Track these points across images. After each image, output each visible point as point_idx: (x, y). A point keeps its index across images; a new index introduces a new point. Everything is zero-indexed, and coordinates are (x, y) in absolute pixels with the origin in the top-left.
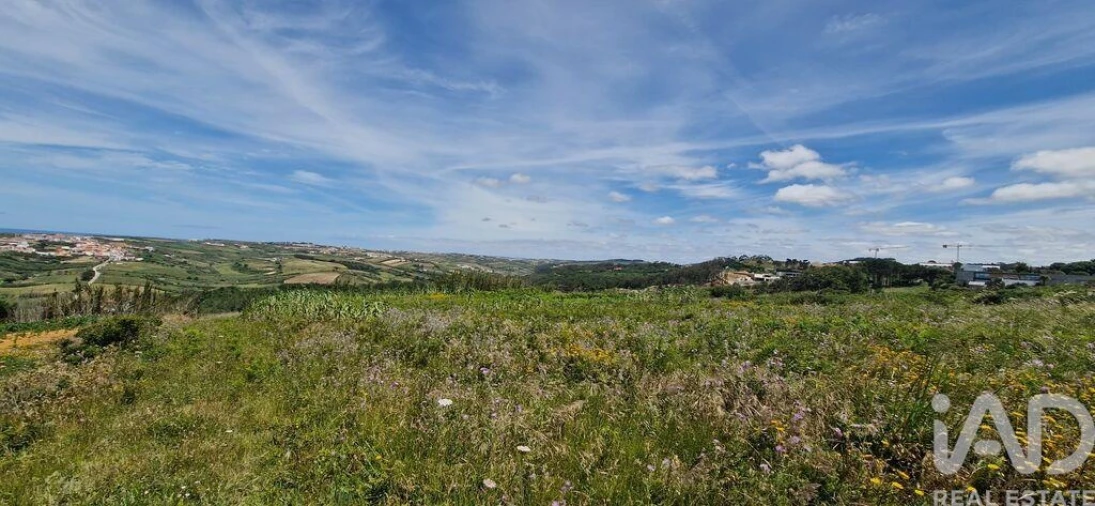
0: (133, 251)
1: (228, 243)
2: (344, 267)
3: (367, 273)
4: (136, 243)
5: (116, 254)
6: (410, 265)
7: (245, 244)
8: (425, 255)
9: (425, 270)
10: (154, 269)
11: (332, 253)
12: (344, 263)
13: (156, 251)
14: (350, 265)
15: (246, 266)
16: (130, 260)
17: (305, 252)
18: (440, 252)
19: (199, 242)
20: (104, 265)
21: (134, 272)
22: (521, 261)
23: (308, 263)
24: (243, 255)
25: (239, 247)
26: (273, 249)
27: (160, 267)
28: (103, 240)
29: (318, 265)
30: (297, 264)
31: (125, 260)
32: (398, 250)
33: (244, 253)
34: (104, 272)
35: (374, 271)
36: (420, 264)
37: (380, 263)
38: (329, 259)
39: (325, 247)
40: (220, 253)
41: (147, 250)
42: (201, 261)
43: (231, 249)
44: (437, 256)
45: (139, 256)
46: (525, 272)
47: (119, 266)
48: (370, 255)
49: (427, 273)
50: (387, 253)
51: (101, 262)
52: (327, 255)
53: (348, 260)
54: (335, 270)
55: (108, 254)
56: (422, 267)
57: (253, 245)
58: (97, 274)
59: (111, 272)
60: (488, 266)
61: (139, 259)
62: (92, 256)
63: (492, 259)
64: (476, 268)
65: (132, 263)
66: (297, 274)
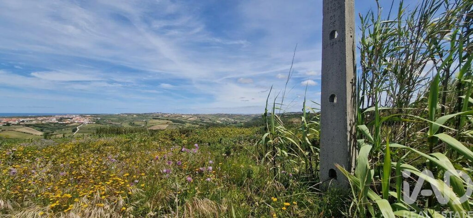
0: (92, 120)
1: (129, 114)
2: (171, 122)
3: (180, 124)
4: (95, 117)
5: (86, 121)
6: (199, 120)
7: (136, 114)
8: (206, 115)
9: (205, 121)
11: (169, 116)
12: (171, 120)
13: (101, 119)
14: (174, 121)
15: (134, 123)
16: (91, 123)
17: (158, 116)
18: (213, 113)
19: (118, 115)
21: (92, 128)
22: (247, 115)
23: (158, 121)
24: (135, 119)
25: (133, 116)
26: (146, 116)
27: (101, 125)
28: (82, 116)
29: (161, 121)
30: (153, 122)
31: (89, 124)
32: (195, 113)
33: (135, 118)
34: (80, 128)
35: (184, 123)
36: (203, 119)
37: (187, 119)
38: (166, 119)
39: (166, 114)
40: (126, 119)
41: (98, 119)
42: (118, 122)
43: (130, 117)
44: (211, 115)
46: (249, 120)
47: (86, 126)
48: (183, 116)
49: (206, 123)
50: (191, 115)
51: (80, 125)
52: (166, 117)
53: (174, 119)
54: (167, 123)
55: (83, 121)
56: (204, 120)
57: (138, 115)
58: (78, 129)
59: (84, 128)
60: (232, 118)
61: (94, 123)
62: (78, 122)
63: (235, 115)
64: (227, 119)
65: (91, 124)
66: (153, 126)
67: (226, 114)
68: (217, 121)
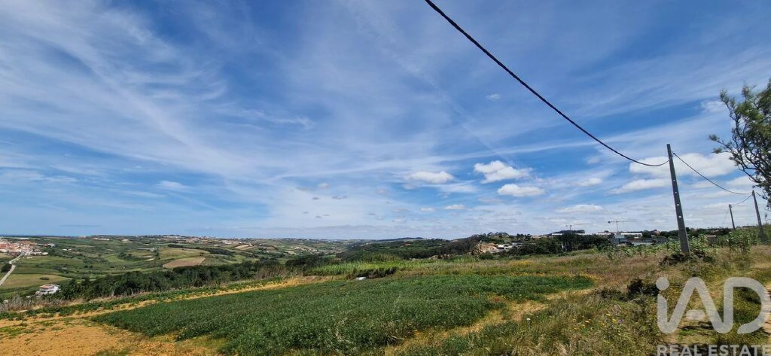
0: (39, 247)
1: (112, 238)
2: (206, 252)
3: (226, 256)
5: (26, 250)
6: (257, 250)
7: (126, 238)
8: (266, 241)
9: (267, 252)
10: (57, 261)
11: (195, 242)
12: (206, 249)
13: (56, 246)
14: (212, 251)
15: (130, 255)
16: (37, 255)
17: (175, 242)
18: (277, 238)
19: (88, 238)
20: (17, 259)
21: (42, 264)
22: (336, 242)
23: (180, 250)
24: (126, 247)
25: (120, 240)
26: (149, 241)
27: (61, 259)
28: (12, 239)
29: (187, 251)
30: (171, 252)
31: (34, 255)
32: (245, 237)
33: (126, 245)
34: (18, 265)
35: (230, 254)
36: (264, 248)
37: (233, 248)
38: (195, 247)
39: (189, 238)
40: (106, 245)
41: (50, 246)
42: (92, 252)
43: (115, 242)
44: (274, 240)
45: (45, 251)
46: (341, 250)
47: (29, 260)
48: (225, 242)
49: (270, 254)
50: (236, 240)
51: (15, 257)
52: (192, 244)
53: (209, 247)
54: (202, 255)
55: (20, 250)
56: (266, 249)
57: (132, 239)
58: (13, 267)
59: (24, 265)
60: (313, 246)
61: (45, 253)
62: (8, 252)
63: (316, 241)
64: (304, 248)
65: (39, 257)
66: (172, 259)
67: (300, 240)
68: (289, 252)
